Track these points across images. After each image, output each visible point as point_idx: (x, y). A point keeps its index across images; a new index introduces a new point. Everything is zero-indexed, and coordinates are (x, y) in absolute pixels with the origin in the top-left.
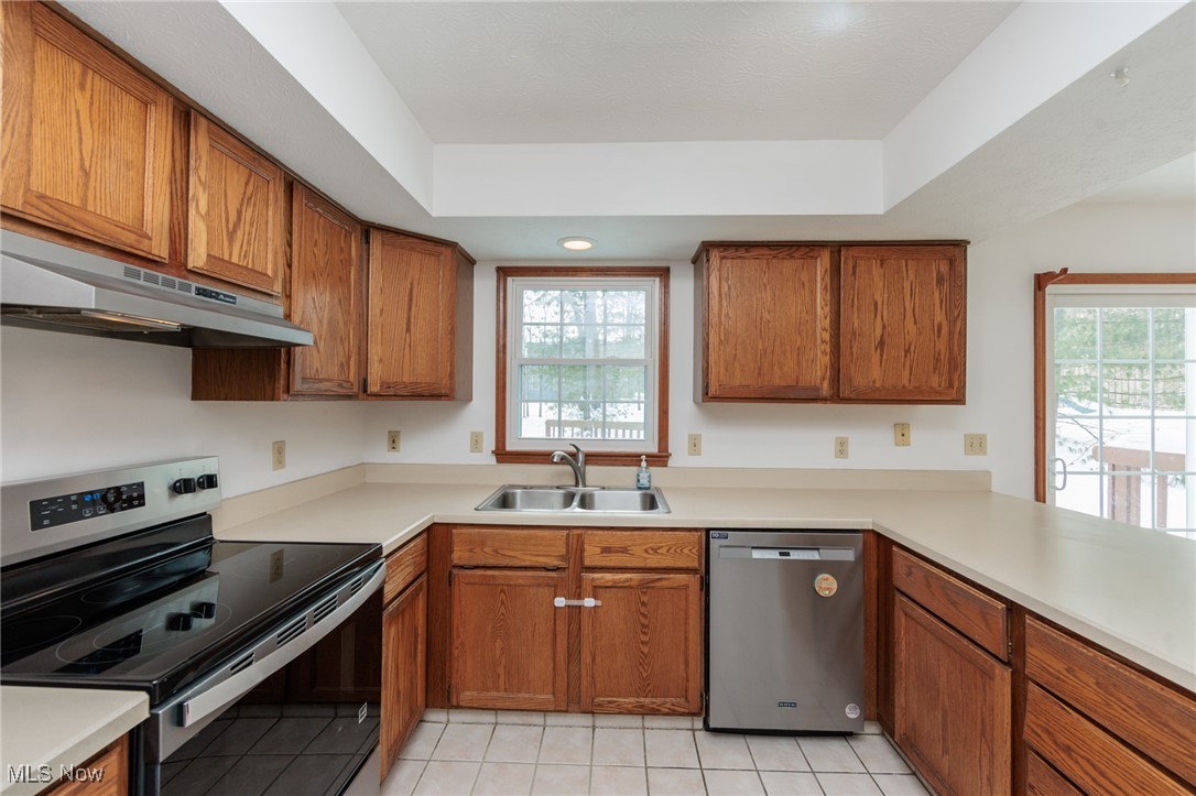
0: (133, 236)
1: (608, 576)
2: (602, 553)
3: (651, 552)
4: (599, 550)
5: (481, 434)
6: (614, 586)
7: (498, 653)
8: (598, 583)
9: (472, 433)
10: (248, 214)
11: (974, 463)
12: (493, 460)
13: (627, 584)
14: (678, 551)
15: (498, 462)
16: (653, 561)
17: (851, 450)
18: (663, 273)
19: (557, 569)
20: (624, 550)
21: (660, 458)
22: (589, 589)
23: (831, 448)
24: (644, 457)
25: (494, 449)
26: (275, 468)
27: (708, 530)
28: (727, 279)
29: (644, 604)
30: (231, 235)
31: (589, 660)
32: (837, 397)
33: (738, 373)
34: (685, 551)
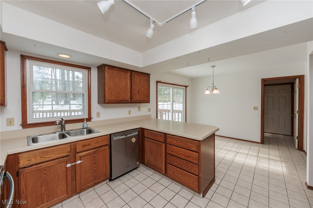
1: (85, 153)
2: (82, 147)
3: (96, 143)
4: (81, 147)
5: (13, 119)
6: (87, 155)
7: (43, 191)
8: (81, 156)
11: (149, 113)
12: (21, 128)
13: (90, 153)
14: (104, 141)
15: (23, 128)
16: (97, 145)
17: (131, 113)
18: (89, 69)
19: (67, 156)
20: (89, 145)
21: (89, 119)
22: (79, 158)
23: (128, 113)
24: (85, 120)
25: (21, 123)
27: (110, 135)
28: (109, 74)
29: (95, 157)
31: (79, 178)
32: (131, 102)
33: (112, 97)
34: (105, 141)
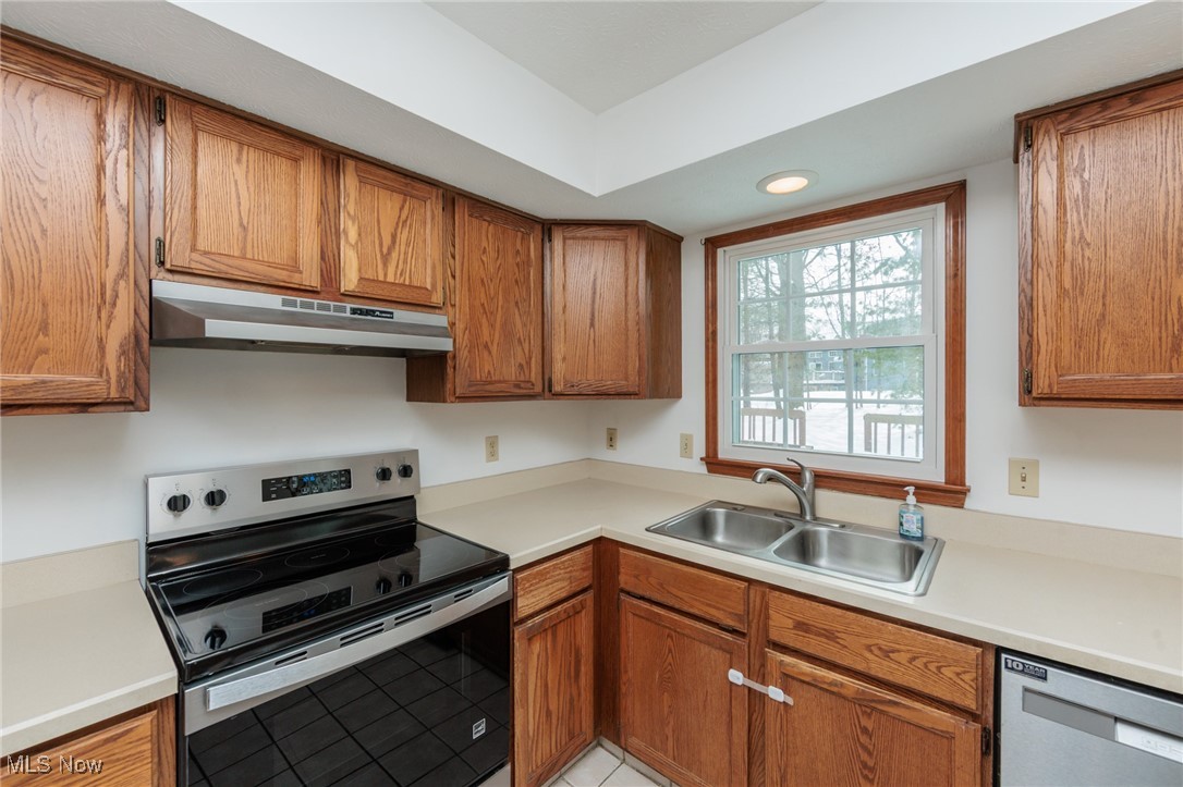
0: (285, 273)
1: (805, 667)
2: (795, 628)
3: (876, 651)
4: (790, 624)
5: (691, 436)
6: (812, 684)
7: (666, 710)
8: (789, 671)
9: (682, 436)
10: (403, 236)
12: (703, 469)
13: (835, 689)
14: (933, 667)
15: (709, 471)
16: (879, 668)
18: (954, 196)
19: (733, 631)
20: (830, 636)
22: (776, 674)
24: (911, 489)
25: (704, 455)
26: (488, 461)
27: (999, 650)
29: (865, 730)
30: (386, 259)
31: (776, 776)
34: (947, 672)
